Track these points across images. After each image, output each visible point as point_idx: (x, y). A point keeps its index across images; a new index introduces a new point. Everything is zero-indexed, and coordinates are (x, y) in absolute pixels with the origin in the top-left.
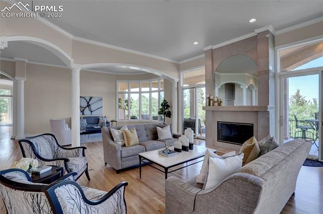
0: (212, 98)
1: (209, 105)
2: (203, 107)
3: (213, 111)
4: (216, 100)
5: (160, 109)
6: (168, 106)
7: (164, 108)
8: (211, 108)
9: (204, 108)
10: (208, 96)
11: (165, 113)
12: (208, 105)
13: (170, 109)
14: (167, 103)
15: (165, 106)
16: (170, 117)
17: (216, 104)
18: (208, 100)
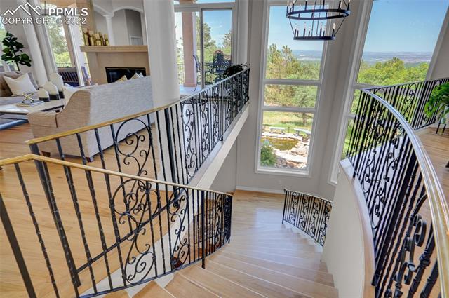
0: (91, 33)
1: (90, 44)
2: (81, 47)
3: (97, 53)
4: (97, 36)
5: (4, 51)
6: (20, 46)
7: (12, 48)
8: (92, 48)
9: (82, 49)
10: (86, 31)
11: (17, 59)
12: (87, 44)
13: (24, 51)
14: (16, 39)
15: (14, 45)
16: (30, 65)
17: (99, 43)
18: (86, 36)
